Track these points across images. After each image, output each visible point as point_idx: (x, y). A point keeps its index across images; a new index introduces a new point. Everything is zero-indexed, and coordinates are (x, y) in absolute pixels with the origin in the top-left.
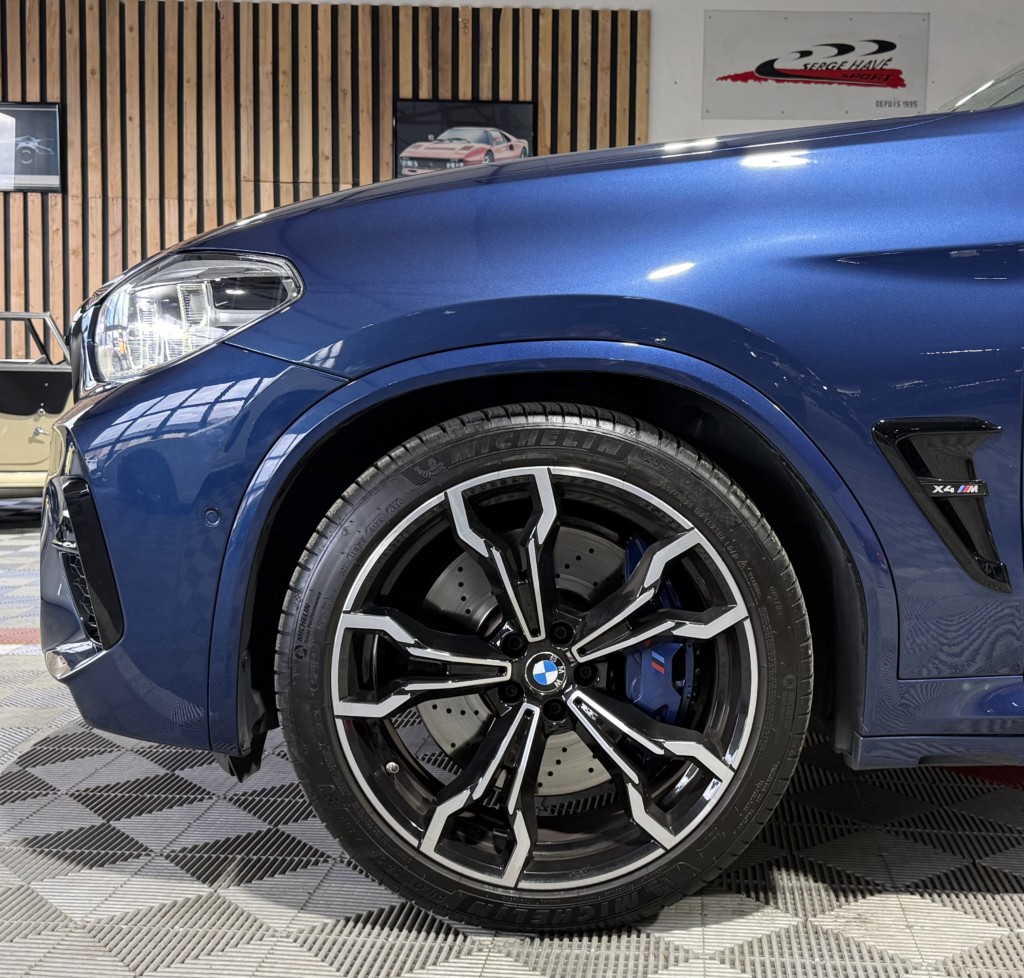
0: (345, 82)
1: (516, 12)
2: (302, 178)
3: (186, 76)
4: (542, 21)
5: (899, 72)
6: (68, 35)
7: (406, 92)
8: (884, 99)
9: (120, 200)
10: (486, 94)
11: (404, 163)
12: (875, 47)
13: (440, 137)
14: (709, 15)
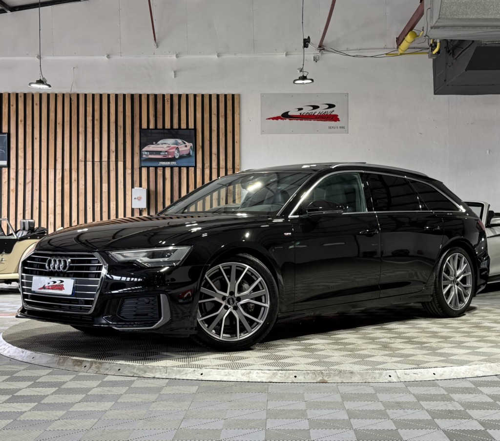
0: (121, 123)
1: (187, 95)
2: (103, 160)
3: (58, 122)
4: (197, 99)
5: (337, 116)
6: (11, 107)
7: (144, 126)
8: (332, 126)
9: (31, 170)
10: (176, 126)
11: (144, 153)
12: (327, 106)
13: (158, 143)
14: (262, 95)
